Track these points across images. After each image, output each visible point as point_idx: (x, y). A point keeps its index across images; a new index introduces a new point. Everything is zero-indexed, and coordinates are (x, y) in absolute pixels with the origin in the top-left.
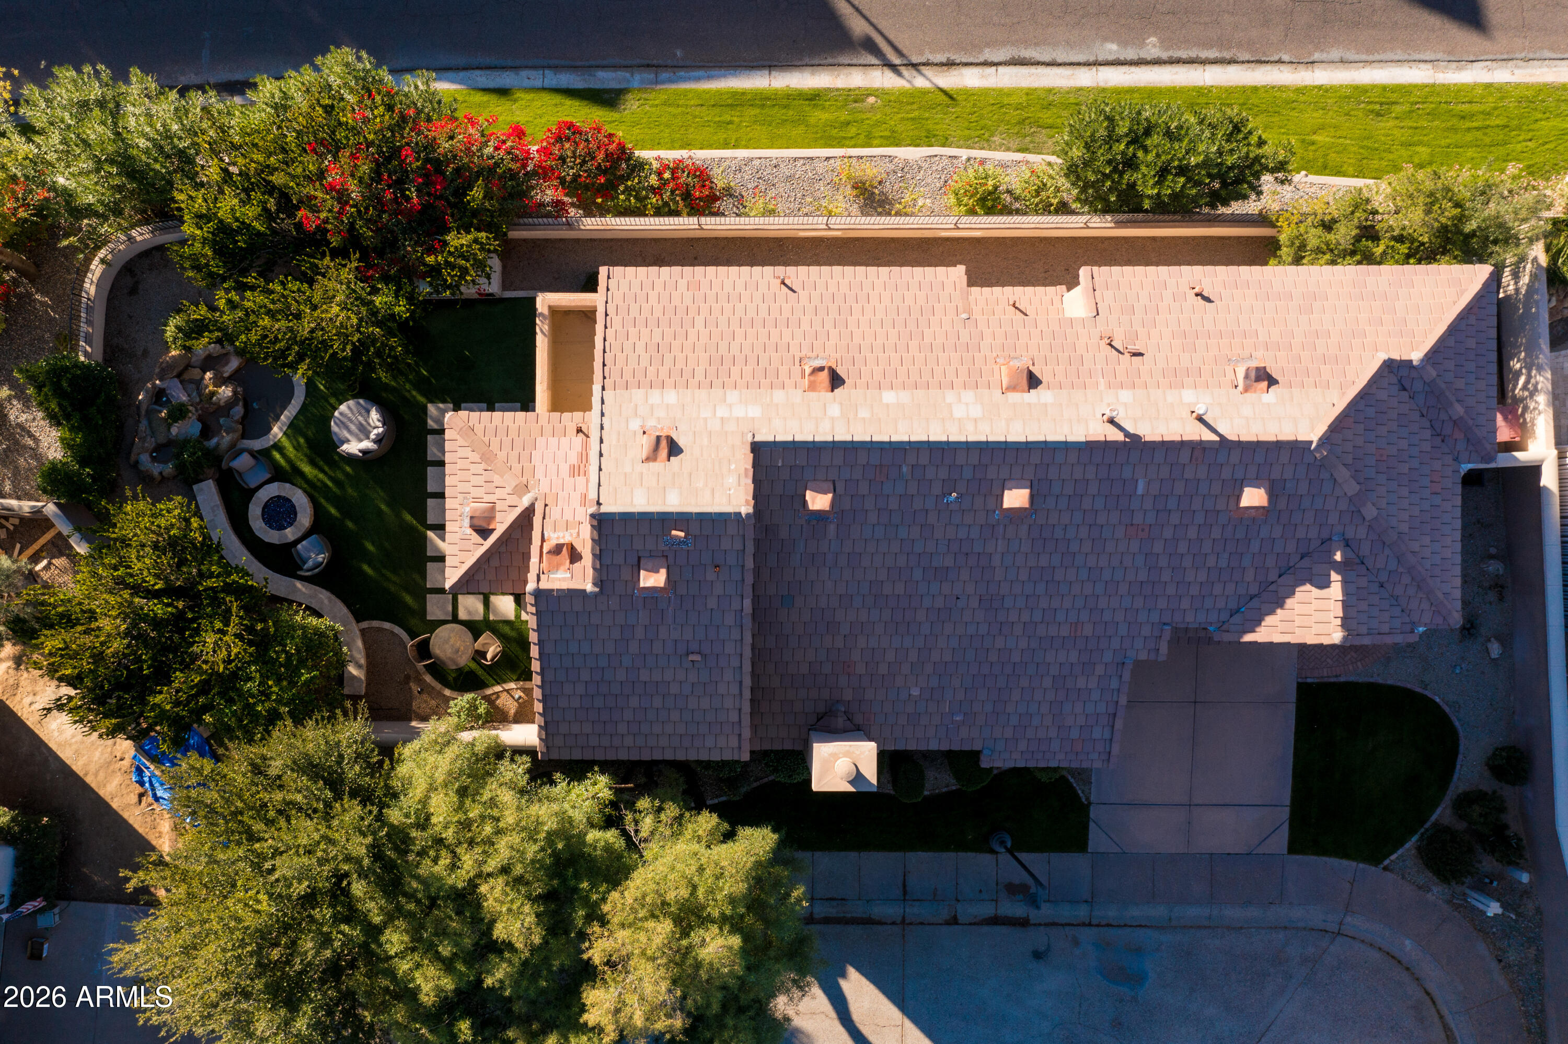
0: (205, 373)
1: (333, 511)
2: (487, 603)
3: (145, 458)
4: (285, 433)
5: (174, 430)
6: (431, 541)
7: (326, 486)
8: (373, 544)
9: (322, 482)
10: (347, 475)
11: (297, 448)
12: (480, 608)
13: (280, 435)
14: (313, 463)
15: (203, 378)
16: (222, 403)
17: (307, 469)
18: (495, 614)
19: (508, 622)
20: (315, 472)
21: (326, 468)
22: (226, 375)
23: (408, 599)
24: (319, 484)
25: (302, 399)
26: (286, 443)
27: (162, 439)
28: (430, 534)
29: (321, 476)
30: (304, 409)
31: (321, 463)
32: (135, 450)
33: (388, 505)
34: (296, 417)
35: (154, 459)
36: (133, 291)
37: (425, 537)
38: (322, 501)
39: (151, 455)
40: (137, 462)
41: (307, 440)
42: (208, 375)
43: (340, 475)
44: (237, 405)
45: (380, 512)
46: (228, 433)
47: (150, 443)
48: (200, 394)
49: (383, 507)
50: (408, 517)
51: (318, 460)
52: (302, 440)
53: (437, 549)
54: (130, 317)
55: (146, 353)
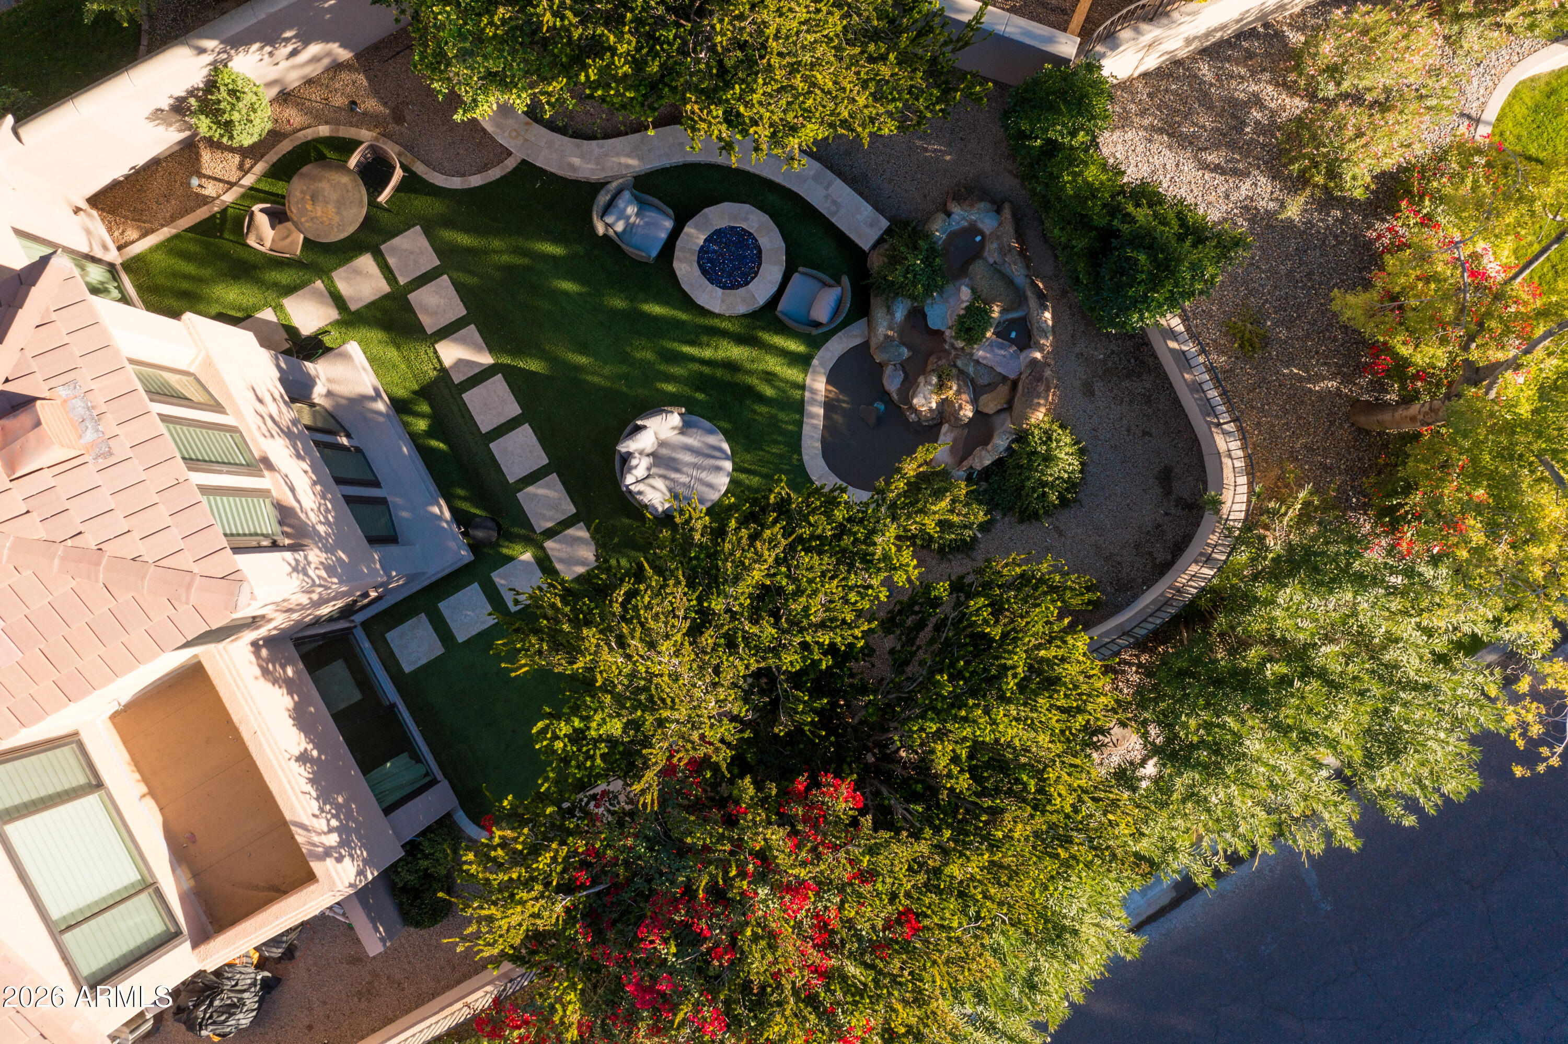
0: (977, 413)
1: (656, 309)
2: (338, 301)
4: (803, 387)
6: (479, 349)
7: (692, 343)
8: (566, 294)
9: (700, 345)
10: (669, 378)
11: (769, 377)
12: (344, 288)
13: (808, 381)
14: (731, 366)
15: (974, 401)
16: (921, 379)
17: (736, 352)
18: (316, 294)
19: (289, 290)
20: (721, 354)
21: (706, 370)
22: (945, 427)
23: (464, 240)
24: (705, 339)
25: (805, 458)
26: (792, 374)
27: (977, 269)
28: (486, 359)
29: (708, 353)
30: (795, 442)
31: (719, 373)
32: (1009, 227)
33: (577, 368)
34: (800, 424)
35: (973, 230)
36: (1165, 477)
37: (491, 350)
38: (683, 316)
39: (981, 233)
40: (998, 211)
41: (761, 398)
42: (968, 412)
43: (676, 370)
44: (899, 391)
45: (583, 349)
46: (887, 337)
47: (991, 253)
48: (962, 375)
49: (582, 360)
50: (534, 365)
51: (728, 377)
52: (769, 392)
53: (464, 342)
54: (1145, 433)
55: (1088, 391)
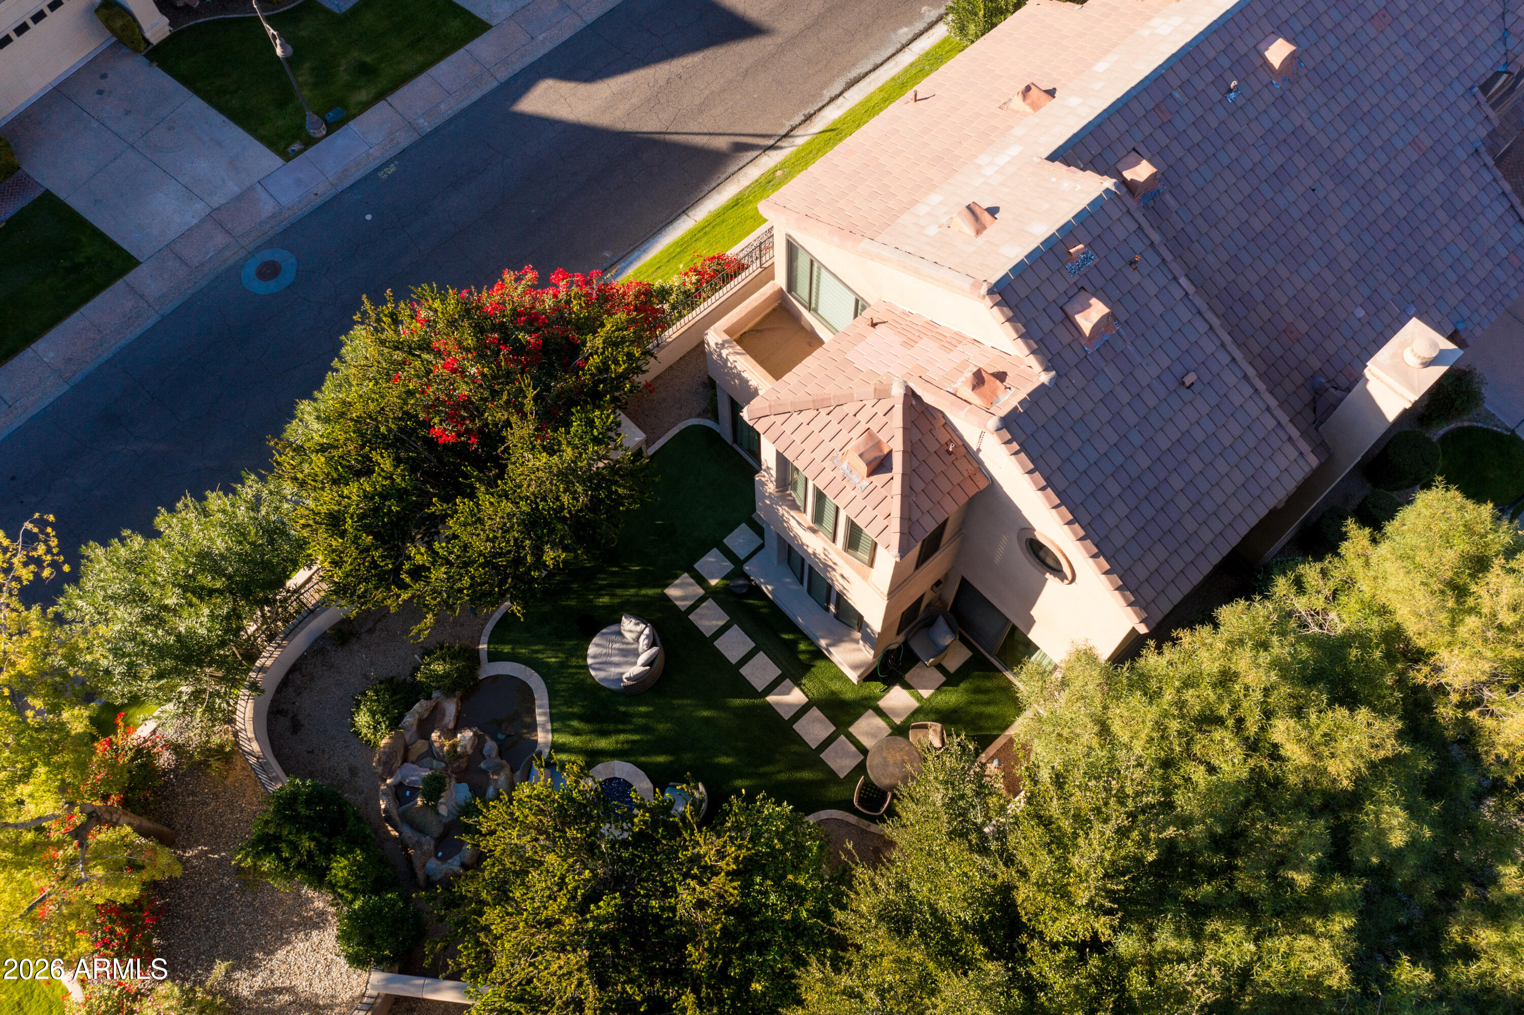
0: (428, 737)
1: (661, 759)
2: (880, 713)
3: (433, 864)
4: (553, 731)
5: (443, 810)
6: (778, 704)
7: (633, 742)
8: (727, 755)
9: (627, 742)
10: (645, 715)
11: (576, 733)
12: (879, 722)
13: (550, 736)
14: (603, 733)
15: (431, 744)
16: (469, 751)
17: (603, 743)
18: (898, 715)
19: (916, 712)
20: (613, 739)
21: (621, 727)
22: (451, 725)
23: (806, 775)
24: (626, 746)
25: (543, 685)
26: (562, 739)
27: (437, 830)
28: (771, 699)
29: (622, 737)
30: (553, 694)
31: (612, 727)
32: (417, 863)
33: (708, 707)
34: (551, 706)
35: (443, 859)
36: (296, 727)
37: (769, 705)
38: (643, 759)
39: (437, 858)
40: (428, 877)
41: (581, 718)
42: (435, 736)
43: (640, 721)
44: (485, 742)
45: (707, 720)
46: (498, 774)
47: (428, 844)
48: (441, 759)
49: (705, 713)
50: (737, 702)
51: (605, 726)
52: (575, 723)
53: (789, 706)
54: (312, 752)
55: (353, 771)
